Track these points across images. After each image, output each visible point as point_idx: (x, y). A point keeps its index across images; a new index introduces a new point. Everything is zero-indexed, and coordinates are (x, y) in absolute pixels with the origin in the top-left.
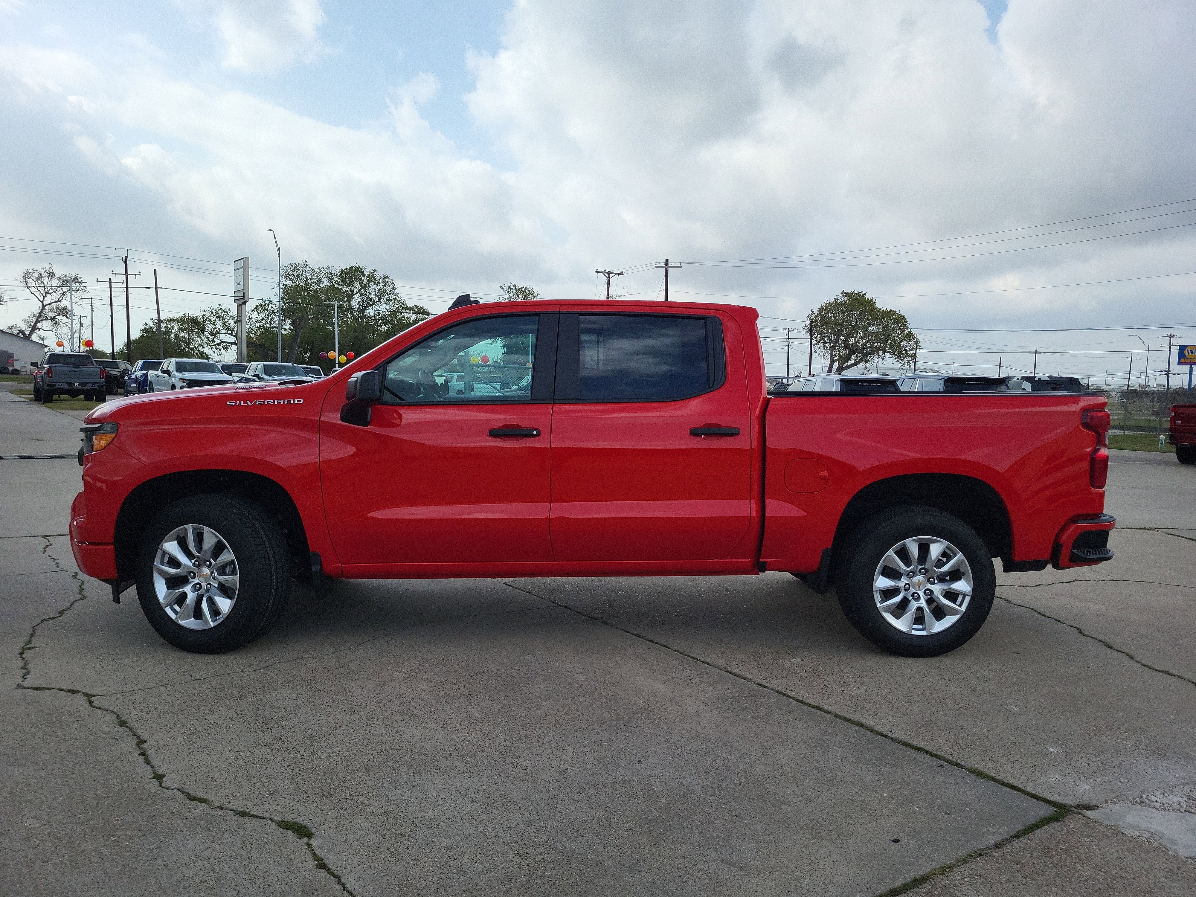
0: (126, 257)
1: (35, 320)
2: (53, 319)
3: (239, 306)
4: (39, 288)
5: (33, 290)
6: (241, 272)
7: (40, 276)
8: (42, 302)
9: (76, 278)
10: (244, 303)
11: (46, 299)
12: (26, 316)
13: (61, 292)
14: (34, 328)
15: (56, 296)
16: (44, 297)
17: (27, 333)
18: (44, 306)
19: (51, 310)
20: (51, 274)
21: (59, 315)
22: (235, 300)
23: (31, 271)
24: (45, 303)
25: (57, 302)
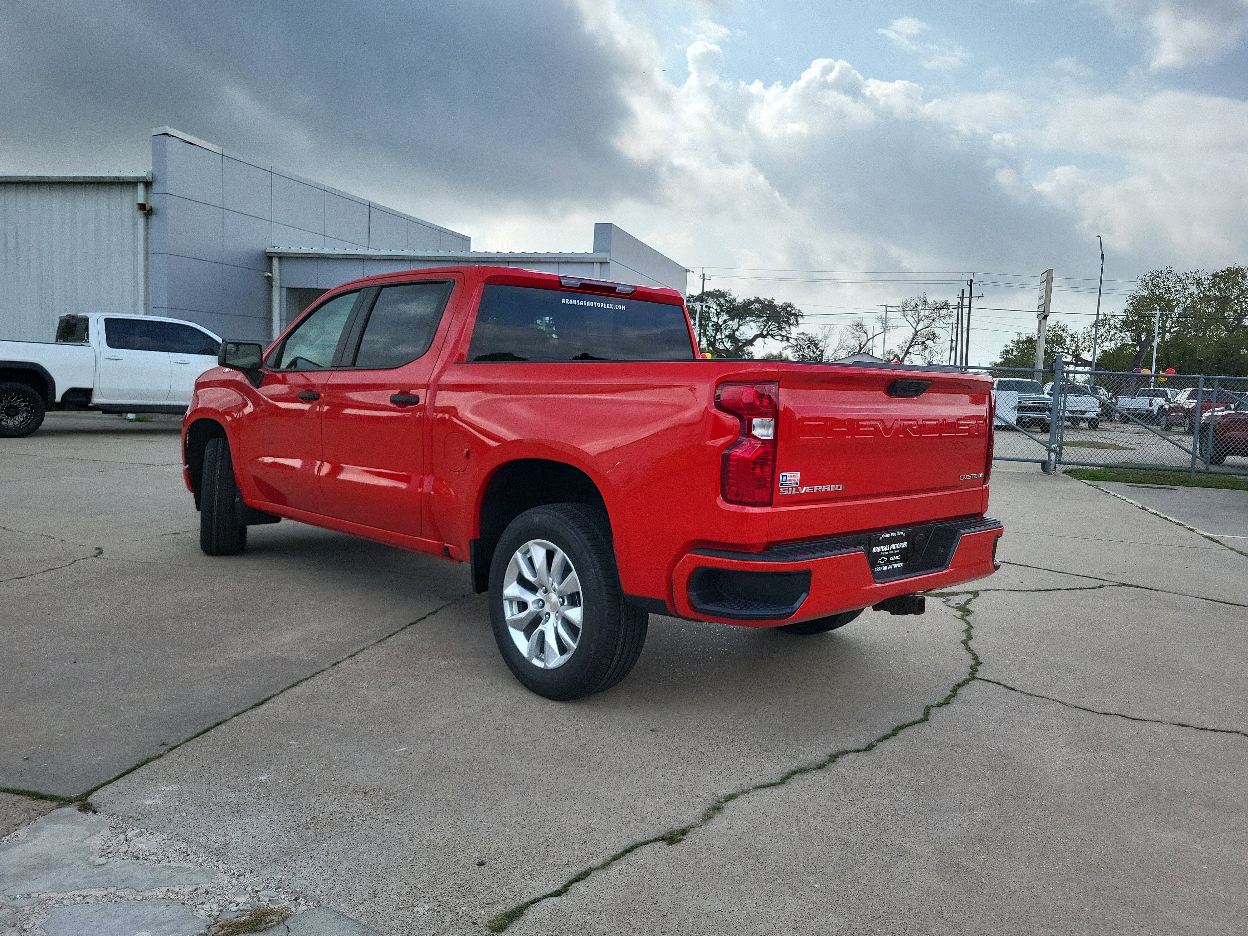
0: (972, 281)
1: (908, 345)
2: (923, 343)
3: (1040, 321)
4: (914, 316)
5: (909, 317)
6: (1044, 284)
7: (917, 305)
8: (915, 329)
9: (946, 304)
10: (1045, 318)
11: (919, 325)
12: (900, 341)
13: (932, 318)
14: (907, 352)
15: (926, 322)
16: (918, 324)
17: (901, 357)
18: (916, 332)
19: (922, 336)
20: (925, 302)
21: (928, 339)
22: (1038, 315)
23: (909, 300)
24: (918, 329)
25: (928, 327)
